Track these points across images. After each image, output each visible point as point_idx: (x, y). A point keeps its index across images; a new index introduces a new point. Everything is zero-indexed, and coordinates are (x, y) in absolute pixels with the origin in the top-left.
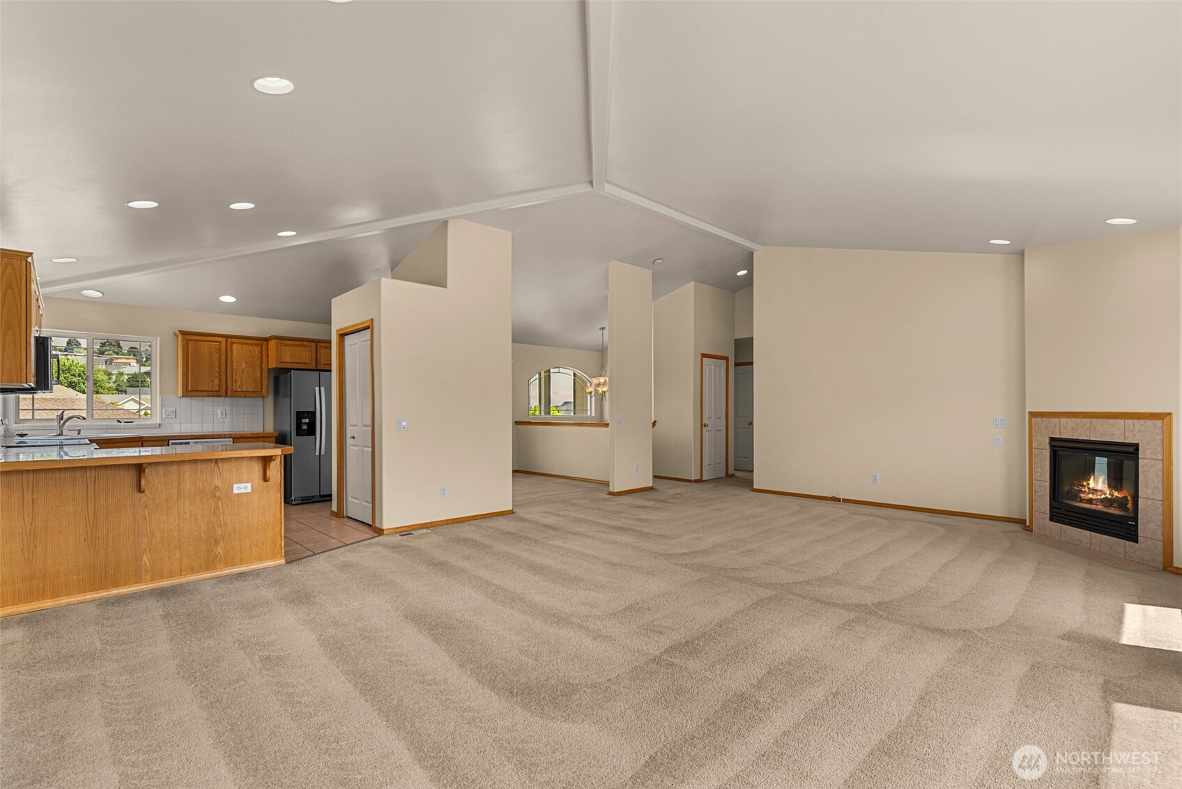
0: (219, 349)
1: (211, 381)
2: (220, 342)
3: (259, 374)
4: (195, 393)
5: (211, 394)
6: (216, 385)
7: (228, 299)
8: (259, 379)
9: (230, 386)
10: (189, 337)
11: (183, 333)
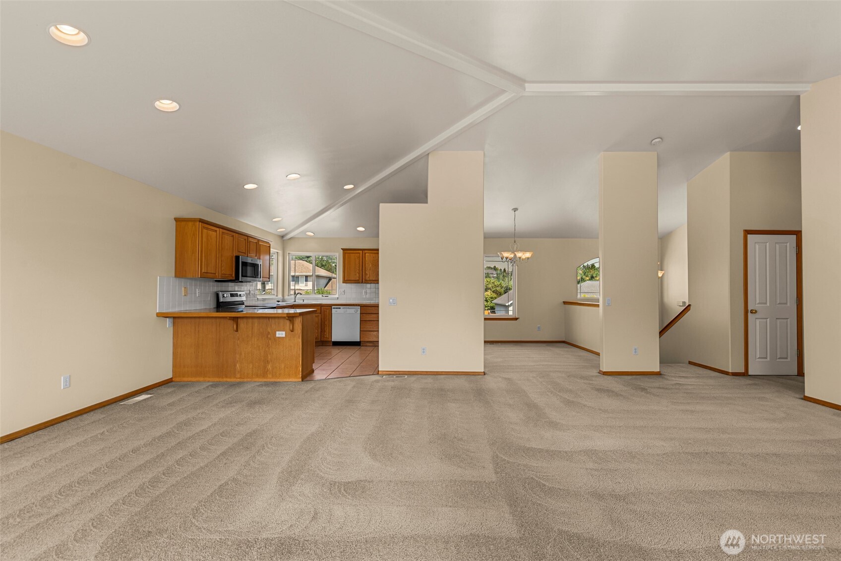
0: (359, 257)
1: (355, 275)
4: (348, 281)
5: (355, 282)
6: (358, 277)
7: (361, 229)
9: (364, 277)
10: (346, 252)
11: (343, 250)
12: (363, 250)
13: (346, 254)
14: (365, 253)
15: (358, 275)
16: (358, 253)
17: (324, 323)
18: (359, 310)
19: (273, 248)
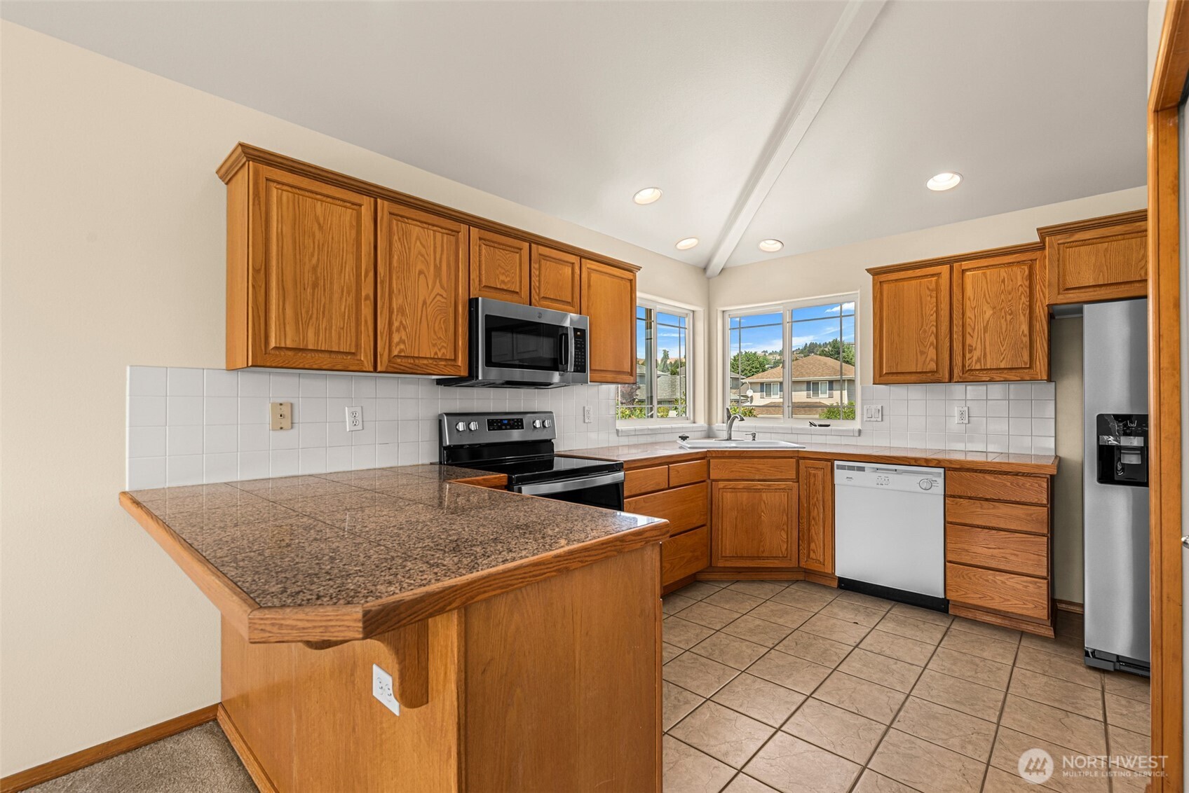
0: (937, 289)
1: (922, 353)
2: (938, 275)
3: (1025, 328)
4: (894, 378)
5: (924, 377)
6: (932, 360)
7: (944, 181)
8: (1026, 340)
9: (958, 360)
10: (883, 278)
11: (875, 272)
12: (950, 261)
13: (885, 286)
14: (964, 271)
15: (932, 353)
16: (933, 275)
17: (809, 513)
18: (941, 481)
19: (642, 291)
